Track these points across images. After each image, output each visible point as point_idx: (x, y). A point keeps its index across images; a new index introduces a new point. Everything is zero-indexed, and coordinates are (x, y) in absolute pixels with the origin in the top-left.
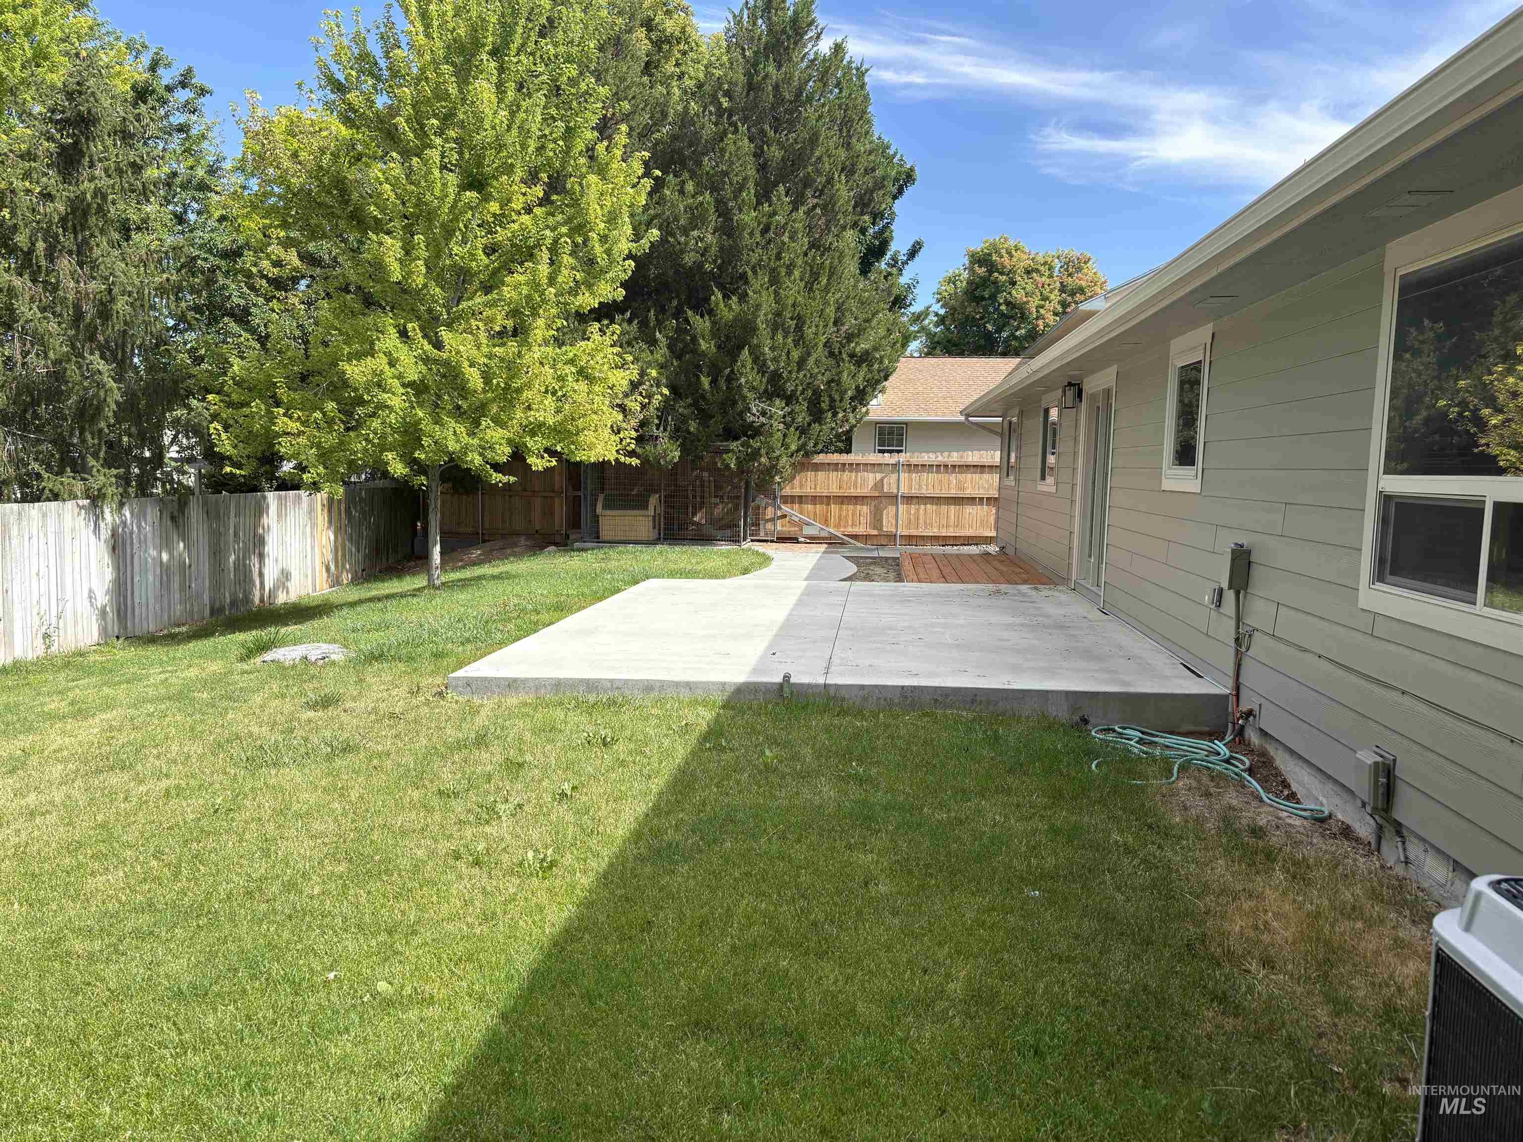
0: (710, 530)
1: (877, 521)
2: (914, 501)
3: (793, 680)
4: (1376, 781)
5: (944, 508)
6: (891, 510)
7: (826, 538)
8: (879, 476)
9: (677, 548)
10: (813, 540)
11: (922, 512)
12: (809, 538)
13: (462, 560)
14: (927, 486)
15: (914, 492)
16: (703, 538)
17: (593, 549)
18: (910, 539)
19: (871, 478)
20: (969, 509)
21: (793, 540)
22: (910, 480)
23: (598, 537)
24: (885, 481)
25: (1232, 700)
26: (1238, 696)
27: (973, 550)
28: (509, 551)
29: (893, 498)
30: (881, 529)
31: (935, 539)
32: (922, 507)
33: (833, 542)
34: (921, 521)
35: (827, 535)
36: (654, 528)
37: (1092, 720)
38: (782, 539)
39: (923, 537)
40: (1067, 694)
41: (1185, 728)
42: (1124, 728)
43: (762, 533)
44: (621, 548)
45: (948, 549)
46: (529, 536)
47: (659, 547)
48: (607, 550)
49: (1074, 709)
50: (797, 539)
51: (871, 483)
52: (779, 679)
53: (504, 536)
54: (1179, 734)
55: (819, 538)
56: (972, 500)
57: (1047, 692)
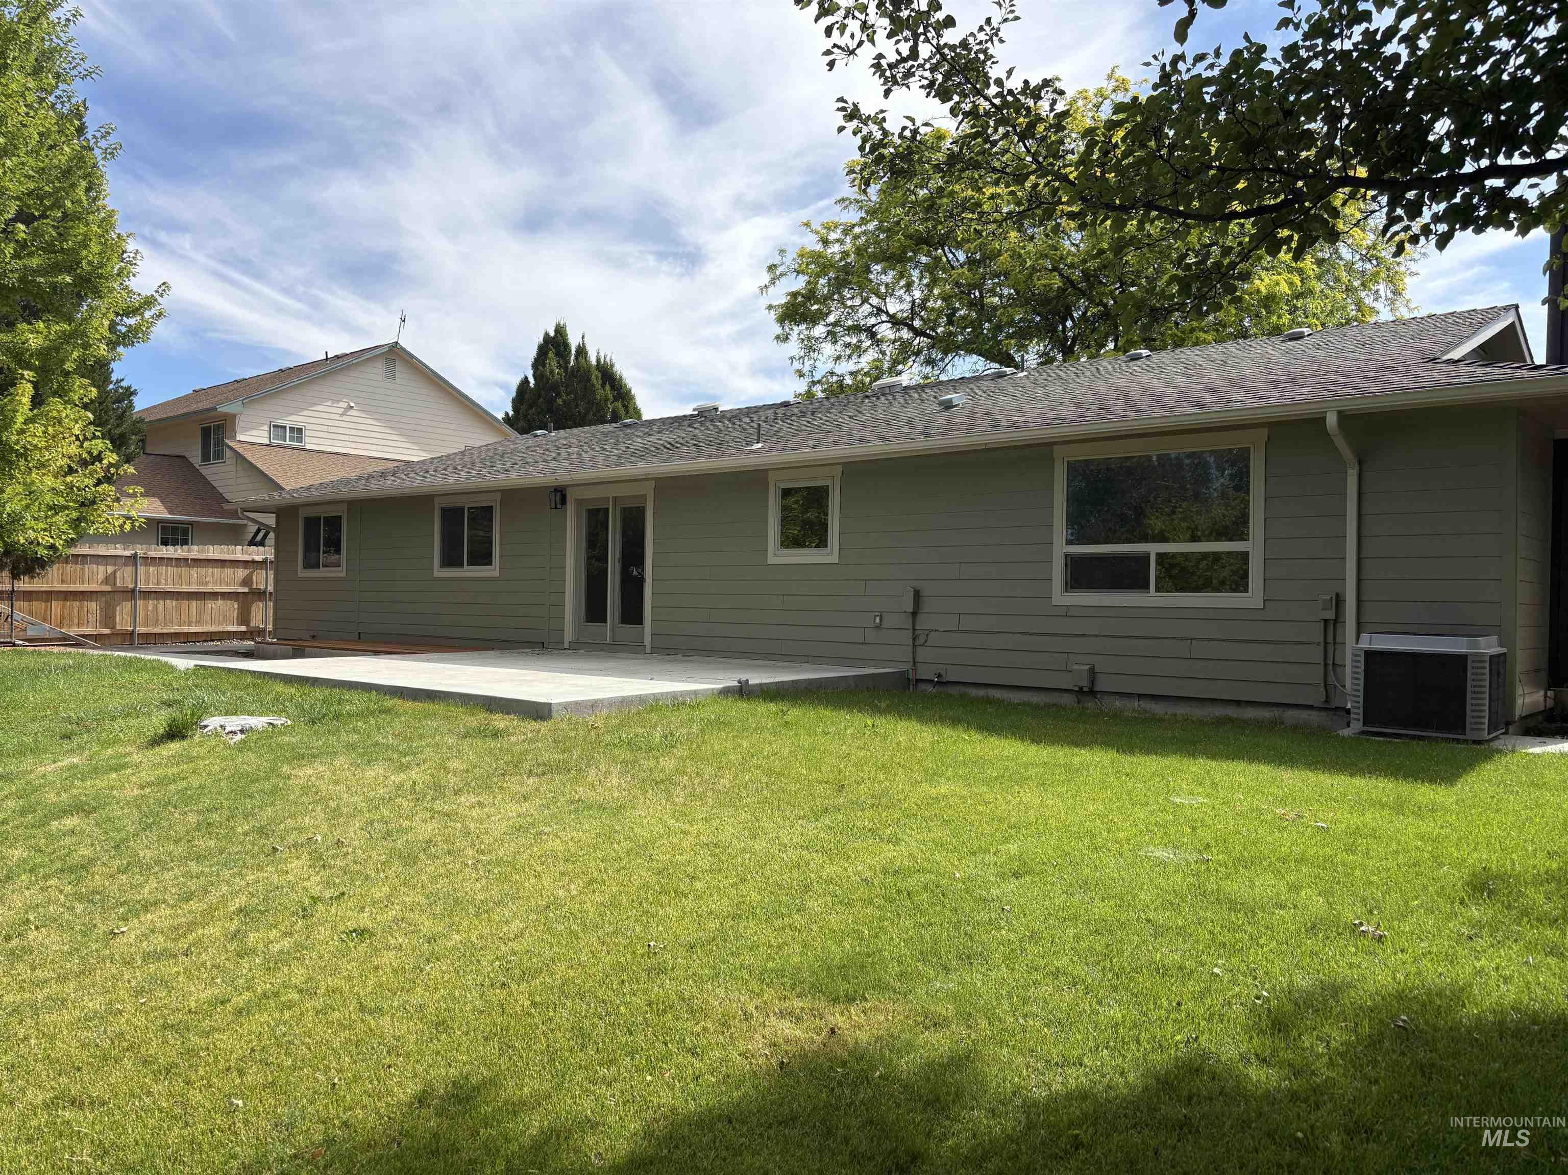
1: (108, 619)
2: (152, 596)
5: (185, 603)
6: (127, 606)
8: (110, 569)
11: (161, 607)
14: (166, 580)
15: (152, 587)
18: (147, 637)
19: (102, 571)
20: (210, 604)
22: (147, 573)
24: (118, 574)
29: (131, 594)
30: (114, 627)
31: (176, 637)
32: (161, 602)
34: (161, 617)
39: (162, 635)
51: (101, 577)
56: (214, 595)
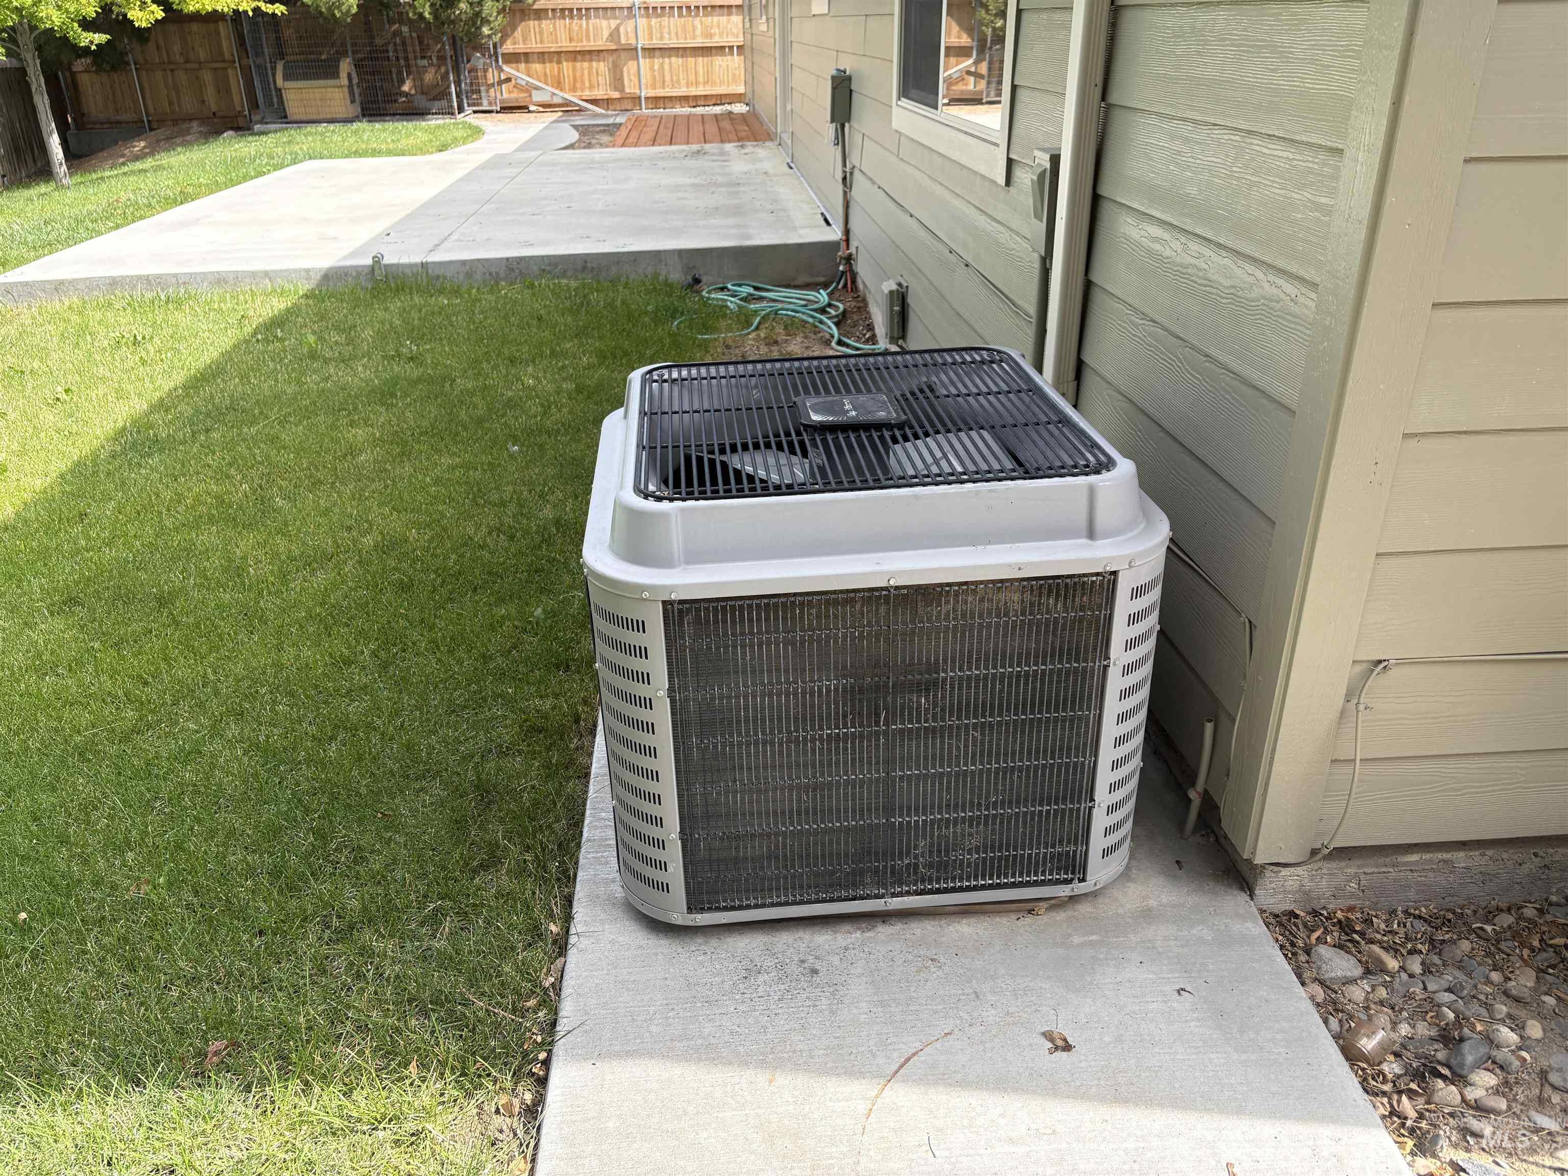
0: (421, 102)
1: (617, 80)
2: (657, 54)
3: (387, 260)
4: (892, 310)
5: (691, 61)
6: (632, 66)
7: (559, 105)
8: (613, 23)
9: (378, 126)
10: (547, 106)
11: (667, 66)
12: (544, 106)
13: (123, 156)
14: (669, 34)
15: (655, 42)
16: (414, 112)
17: (276, 131)
18: (656, 101)
19: (605, 25)
20: (718, 61)
21: (522, 108)
22: (650, 27)
23: (286, 117)
24: (621, 29)
25: (843, 244)
26: (847, 241)
27: (718, 110)
28: (178, 140)
29: (633, 52)
30: (623, 91)
31: (684, 99)
32: (667, 60)
33: (568, 109)
34: (667, 79)
35: (560, 101)
36: (353, 102)
37: (704, 279)
38: (507, 109)
39: (671, 98)
40: (680, 253)
41: (801, 280)
42: (740, 285)
43: (485, 102)
44: (310, 128)
45: (700, 110)
46: (203, 120)
47: (356, 126)
48: (292, 132)
49: (687, 269)
50: (526, 107)
51: (606, 33)
52: (369, 262)
53: (175, 122)
54: (796, 287)
55: (549, 106)
56: (721, 50)
57: (660, 252)
